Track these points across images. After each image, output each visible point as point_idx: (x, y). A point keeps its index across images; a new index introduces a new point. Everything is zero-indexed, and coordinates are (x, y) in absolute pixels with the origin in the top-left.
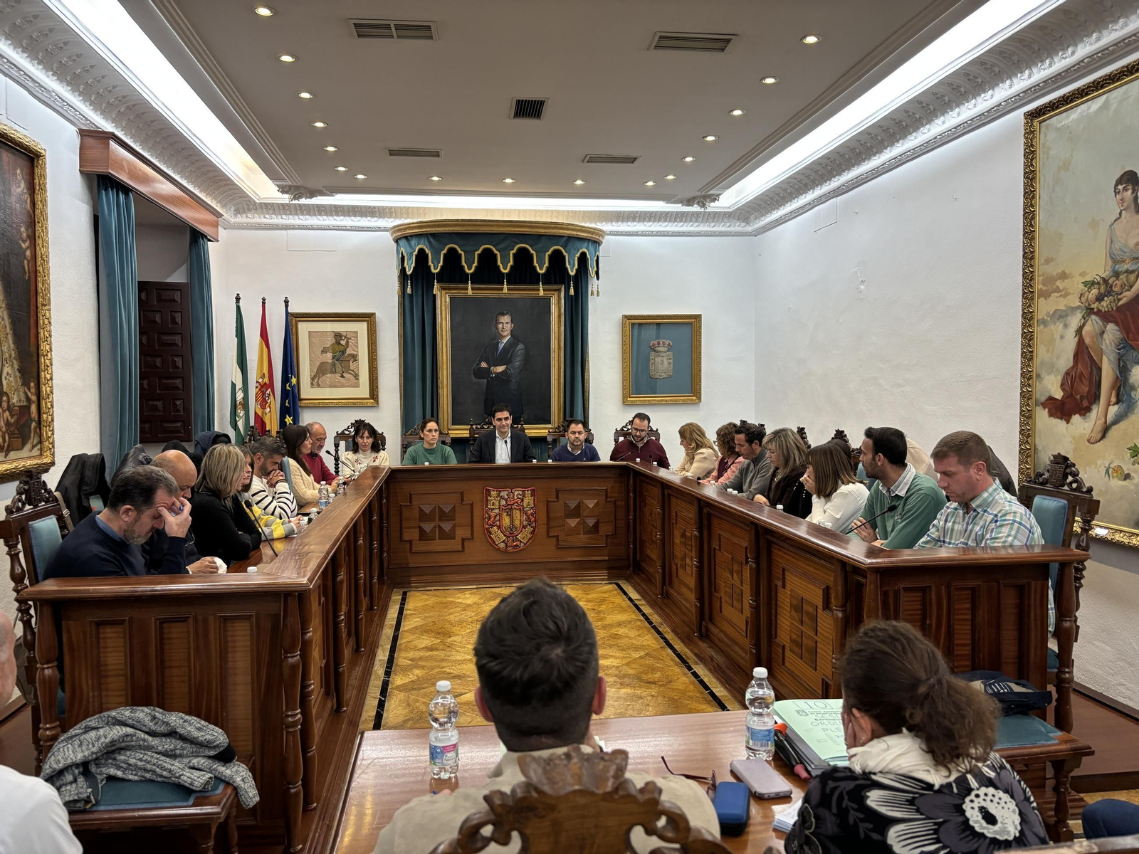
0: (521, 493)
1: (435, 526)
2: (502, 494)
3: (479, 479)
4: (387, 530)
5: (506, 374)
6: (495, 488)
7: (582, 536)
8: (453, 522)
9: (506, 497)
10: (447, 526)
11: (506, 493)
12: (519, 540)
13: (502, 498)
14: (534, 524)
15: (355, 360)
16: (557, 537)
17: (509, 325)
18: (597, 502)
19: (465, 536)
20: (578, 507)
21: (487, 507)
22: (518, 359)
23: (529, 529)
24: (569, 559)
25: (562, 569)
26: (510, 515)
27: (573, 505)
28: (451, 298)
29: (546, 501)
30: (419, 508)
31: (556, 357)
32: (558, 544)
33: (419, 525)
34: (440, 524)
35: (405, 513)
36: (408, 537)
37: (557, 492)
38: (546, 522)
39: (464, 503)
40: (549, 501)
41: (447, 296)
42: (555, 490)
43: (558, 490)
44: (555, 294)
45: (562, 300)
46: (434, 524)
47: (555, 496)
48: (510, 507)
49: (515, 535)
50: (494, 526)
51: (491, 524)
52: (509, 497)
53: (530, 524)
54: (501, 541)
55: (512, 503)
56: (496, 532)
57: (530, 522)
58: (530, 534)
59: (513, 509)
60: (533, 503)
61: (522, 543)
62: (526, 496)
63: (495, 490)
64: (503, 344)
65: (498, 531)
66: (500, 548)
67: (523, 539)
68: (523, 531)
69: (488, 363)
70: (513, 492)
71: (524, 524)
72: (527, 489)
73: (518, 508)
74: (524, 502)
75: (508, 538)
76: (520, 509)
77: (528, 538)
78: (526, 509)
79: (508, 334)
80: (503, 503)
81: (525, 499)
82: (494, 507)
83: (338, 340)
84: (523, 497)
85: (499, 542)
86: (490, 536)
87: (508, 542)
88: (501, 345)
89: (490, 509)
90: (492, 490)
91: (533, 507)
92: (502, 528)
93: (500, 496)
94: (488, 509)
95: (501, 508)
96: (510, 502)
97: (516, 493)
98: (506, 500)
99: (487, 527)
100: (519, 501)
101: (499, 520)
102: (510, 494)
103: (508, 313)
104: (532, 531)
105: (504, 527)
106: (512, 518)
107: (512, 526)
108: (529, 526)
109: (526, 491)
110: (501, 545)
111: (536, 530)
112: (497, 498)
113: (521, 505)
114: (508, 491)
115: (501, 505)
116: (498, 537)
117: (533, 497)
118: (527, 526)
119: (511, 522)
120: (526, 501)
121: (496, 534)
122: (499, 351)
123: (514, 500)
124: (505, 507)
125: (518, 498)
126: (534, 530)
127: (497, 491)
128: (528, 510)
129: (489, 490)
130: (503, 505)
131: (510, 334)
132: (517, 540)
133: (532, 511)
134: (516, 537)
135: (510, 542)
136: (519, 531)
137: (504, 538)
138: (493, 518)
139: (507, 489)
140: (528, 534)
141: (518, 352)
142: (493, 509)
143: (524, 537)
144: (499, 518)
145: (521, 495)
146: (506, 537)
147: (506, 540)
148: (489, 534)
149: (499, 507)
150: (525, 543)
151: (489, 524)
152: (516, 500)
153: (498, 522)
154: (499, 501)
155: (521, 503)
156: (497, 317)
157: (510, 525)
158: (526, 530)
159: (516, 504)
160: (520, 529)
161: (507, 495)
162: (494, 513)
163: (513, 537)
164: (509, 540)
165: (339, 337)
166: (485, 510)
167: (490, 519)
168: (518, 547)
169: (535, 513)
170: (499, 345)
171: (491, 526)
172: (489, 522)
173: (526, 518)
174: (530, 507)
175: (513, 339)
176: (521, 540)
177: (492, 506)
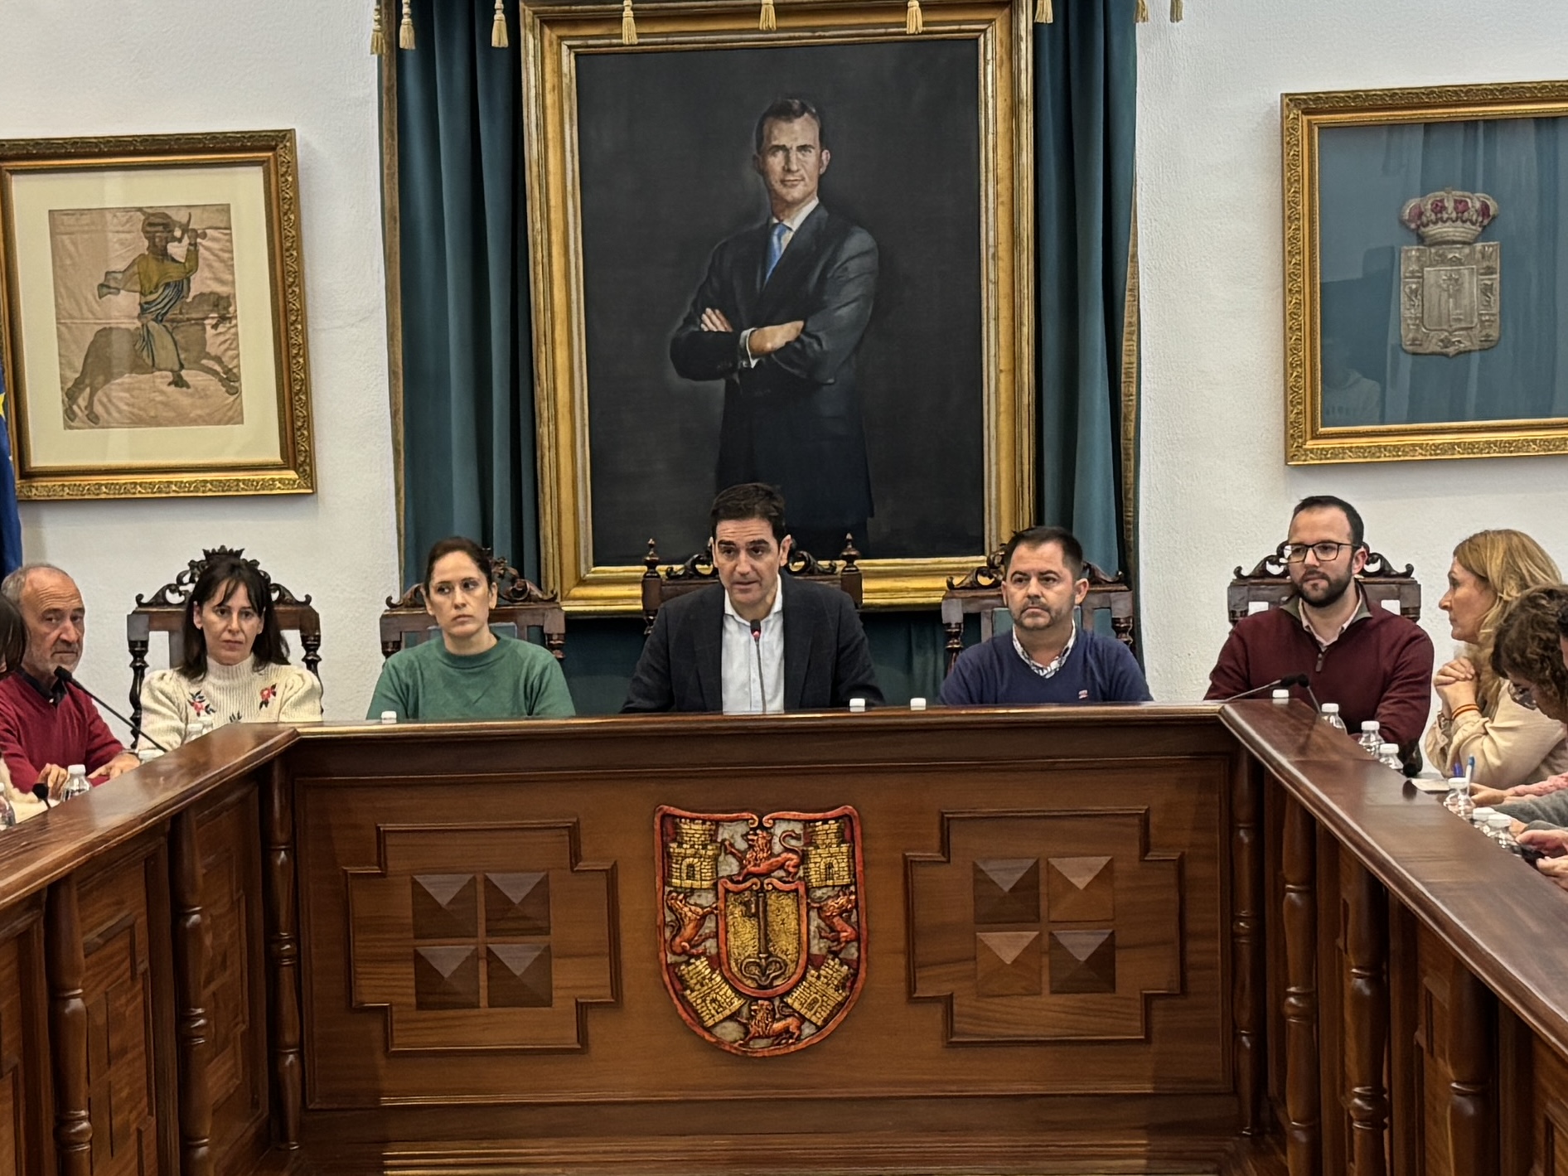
0: (798, 828)
1: (474, 957)
2: (724, 834)
3: (634, 775)
4: (298, 969)
5: (802, 353)
6: (698, 808)
7: (1048, 999)
8: (540, 940)
9: (741, 845)
10: (517, 956)
12: (795, 1013)
13: (726, 848)
14: (852, 952)
15: (223, 319)
16: (948, 1001)
17: (811, 158)
18: (1108, 867)
19: (586, 996)
20: (1029, 886)
21: (666, 882)
22: (852, 291)
23: (835, 970)
24: (995, 1089)
25: (966, 1129)
26: (759, 914)
27: (1006, 877)
28: (580, 57)
29: (901, 862)
30: (415, 883)
31: (1004, 278)
32: (949, 1029)
33: (415, 951)
34: (490, 946)
35: (363, 904)
36: (370, 994)
37: (945, 825)
38: (901, 944)
39: (581, 866)
40: (912, 861)
41: (564, 48)
42: (937, 819)
43: (949, 819)
44: (994, 20)
45: (1023, 46)
46: (473, 947)
47: (935, 842)
48: (756, 884)
49: (780, 992)
50: (698, 957)
51: (684, 947)
52: (751, 847)
53: (839, 947)
54: (727, 1012)
55: (763, 867)
56: (704, 978)
57: (835, 943)
58: (837, 990)
59: (768, 891)
60: (846, 869)
61: (807, 1024)
62: (819, 842)
63: (695, 815)
64: (791, 234)
65: (714, 976)
66: (720, 1042)
67: (810, 1007)
68: (808, 976)
69: (728, 315)
70: (768, 825)
71: (815, 950)
72: (819, 815)
73: (787, 887)
74: (812, 865)
75: (750, 1005)
76: (796, 891)
77: (833, 1004)
78: (819, 893)
79: (810, 194)
80: (728, 868)
81: (814, 852)
82: (696, 884)
83: (157, 240)
84: (805, 845)
85: (717, 1020)
86: (684, 997)
87: (752, 1017)
88: (779, 239)
89: (680, 890)
90: (686, 818)
91: (847, 886)
92: (729, 964)
93: (716, 841)
94: (670, 892)
95: (720, 887)
96: (755, 865)
97: (779, 830)
98: (740, 857)
99: (669, 961)
100: (792, 860)
101: (717, 932)
102: (756, 834)
103: (804, 109)
104: (846, 978)
105: (736, 960)
106: (766, 925)
107: (766, 958)
108: (833, 960)
109: (820, 823)
110: (724, 1031)
111: (862, 974)
112: (705, 847)
113: (800, 878)
114: (747, 820)
115: (720, 875)
116: (714, 1000)
117: (844, 847)
118: (825, 957)
119: (762, 940)
120: (819, 860)
121: (706, 988)
122: (771, 262)
123: (772, 855)
124: (738, 882)
125: (787, 850)
126: (855, 975)
127: (704, 823)
128: (829, 897)
129: (676, 817)
130: (730, 878)
131: (815, 193)
132: (787, 1011)
133: (842, 900)
134: (782, 1001)
135: (758, 1018)
136: (796, 977)
137: (737, 1003)
138: (692, 925)
139: (745, 815)
140: (831, 991)
141: (848, 264)
142: (692, 890)
143: (815, 1001)
144: (713, 925)
145: (797, 838)
146: (742, 1001)
147: (745, 1010)
148: (678, 987)
149: (715, 885)
150: (819, 1024)
151: (679, 950)
152: (779, 855)
153: (711, 940)
154: (715, 858)
155: (801, 867)
156: (761, 125)
157: (760, 952)
158: (822, 972)
159: (781, 873)
160: (800, 971)
161: (745, 836)
162: (696, 905)
163: (770, 999)
164: (755, 1011)
165: (161, 228)
166: (660, 894)
167: (679, 929)
168: (791, 1037)
169: (856, 906)
170: (775, 239)
171: (684, 958)
172: (678, 940)
173: (818, 927)
174: (834, 886)
175: (827, 214)
176: (803, 1011)
177: (688, 878)
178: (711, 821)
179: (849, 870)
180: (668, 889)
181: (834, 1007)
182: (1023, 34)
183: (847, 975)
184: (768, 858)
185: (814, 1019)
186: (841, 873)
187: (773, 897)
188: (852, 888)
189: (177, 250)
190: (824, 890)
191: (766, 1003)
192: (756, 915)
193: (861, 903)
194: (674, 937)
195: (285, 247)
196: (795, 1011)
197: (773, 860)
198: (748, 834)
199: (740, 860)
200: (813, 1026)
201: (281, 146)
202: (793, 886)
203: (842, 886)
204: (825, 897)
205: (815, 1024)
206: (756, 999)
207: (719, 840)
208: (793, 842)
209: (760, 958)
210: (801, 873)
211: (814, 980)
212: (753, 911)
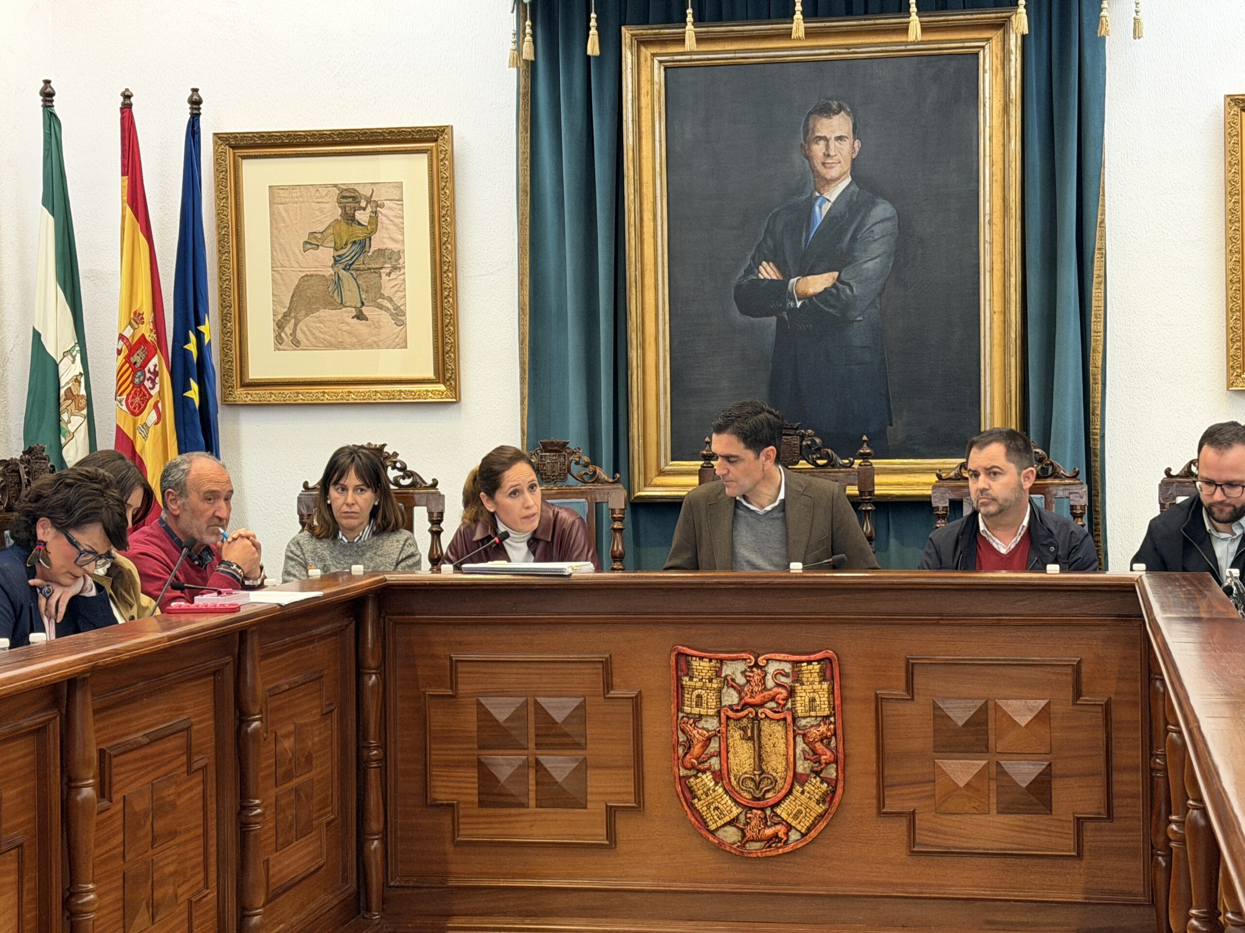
0: (787, 667)
1: (525, 765)
2: (728, 670)
3: (655, 620)
4: (384, 770)
5: (838, 295)
6: (706, 649)
7: (995, 818)
8: (579, 754)
9: (741, 680)
10: (560, 765)
11: (741, 666)
12: (782, 821)
13: (729, 682)
14: (831, 772)
15: (394, 268)
16: (911, 817)
17: (846, 146)
18: (1046, 709)
19: (616, 800)
20: (980, 720)
21: (679, 709)
22: (875, 249)
23: (816, 787)
26: (754, 738)
27: (961, 713)
28: (668, 70)
29: (873, 697)
30: (479, 704)
31: (998, 239)
32: (912, 840)
33: (478, 759)
34: (539, 757)
35: (438, 719)
36: (442, 792)
37: (910, 669)
38: (874, 767)
39: (613, 693)
40: (882, 699)
41: (656, 62)
42: (903, 664)
43: (913, 664)
44: (991, 38)
45: (1013, 57)
46: (524, 757)
47: (903, 684)
48: (751, 713)
49: (770, 804)
50: (704, 772)
51: (692, 763)
52: (748, 682)
53: (819, 769)
54: (727, 819)
55: (758, 699)
56: (709, 790)
57: (817, 765)
58: (818, 803)
59: (762, 719)
60: (827, 703)
61: (793, 831)
62: (804, 680)
63: (703, 654)
64: (830, 204)
65: (717, 788)
66: (721, 843)
67: (796, 817)
68: (794, 792)
69: (781, 267)
70: (761, 664)
71: (800, 770)
72: (804, 658)
73: (777, 716)
74: (798, 699)
75: (746, 813)
76: (785, 719)
77: (815, 815)
78: (803, 722)
79: (845, 173)
80: (730, 700)
81: (800, 688)
82: (703, 711)
83: (348, 209)
84: (793, 682)
85: (719, 825)
86: (693, 805)
87: (748, 824)
88: (820, 207)
89: (690, 716)
90: (696, 657)
91: (827, 717)
92: (729, 779)
93: (720, 677)
94: (683, 717)
95: (722, 714)
96: (751, 697)
97: (772, 668)
98: (739, 690)
99: (681, 774)
100: (781, 693)
101: (720, 752)
102: (752, 672)
103: (841, 109)
104: (825, 794)
105: (735, 776)
106: (760, 747)
107: (760, 775)
108: (815, 778)
109: (805, 664)
110: (725, 834)
111: (839, 791)
112: (711, 681)
113: (788, 709)
114: (745, 660)
115: (723, 704)
116: (717, 808)
117: (825, 685)
118: (808, 775)
119: (756, 759)
120: (804, 694)
121: (710, 797)
122: (814, 225)
123: (765, 689)
124: (737, 711)
125: (778, 685)
126: (834, 792)
127: (711, 660)
128: (812, 726)
129: (688, 655)
130: (731, 707)
131: (849, 172)
132: (777, 819)
133: (823, 728)
134: (772, 811)
135: (753, 824)
136: (784, 792)
137: (736, 811)
138: (700, 745)
139: (744, 655)
140: (813, 804)
141: (873, 228)
142: (701, 716)
143: (800, 812)
144: (717, 745)
145: (786, 675)
146: (740, 810)
147: (742, 817)
148: (688, 795)
149: (719, 712)
150: (803, 831)
151: (689, 765)
152: (770, 690)
153: (715, 758)
154: (720, 691)
155: (790, 700)
156: (807, 120)
157: (755, 770)
158: (805, 788)
159: (772, 705)
160: (787, 787)
161: (743, 673)
162: (703, 728)
163: (763, 809)
164: (750, 818)
165: (351, 200)
166: (675, 718)
167: (689, 748)
168: (780, 842)
169: (835, 734)
170: (817, 209)
171: (693, 772)
172: (688, 756)
173: (804, 751)
174: (816, 717)
175: (858, 189)
176: (790, 820)
177: (697, 706)
178: (717, 659)
179: (829, 704)
180: (681, 715)
181: (815, 818)
182: (1013, 48)
183: (826, 791)
184: (762, 691)
185: (799, 827)
186: (823, 706)
187: (766, 724)
188: (832, 719)
189: (362, 216)
190: (808, 720)
191: (759, 812)
192: (751, 739)
193: (839, 733)
194: (686, 754)
195: (442, 214)
196: (783, 820)
197: (765, 693)
198: (746, 671)
199: (739, 693)
200: (798, 833)
201: (441, 138)
202: (782, 716)
203: (824, 717)
204: (809, 725)
205: (800, 831)
206: (751, 808)
207: (723, 675)
208: (783, 680)
209: (755, 775)
210: (789, 705)
211: (799, 794)
212: (749, 734)
